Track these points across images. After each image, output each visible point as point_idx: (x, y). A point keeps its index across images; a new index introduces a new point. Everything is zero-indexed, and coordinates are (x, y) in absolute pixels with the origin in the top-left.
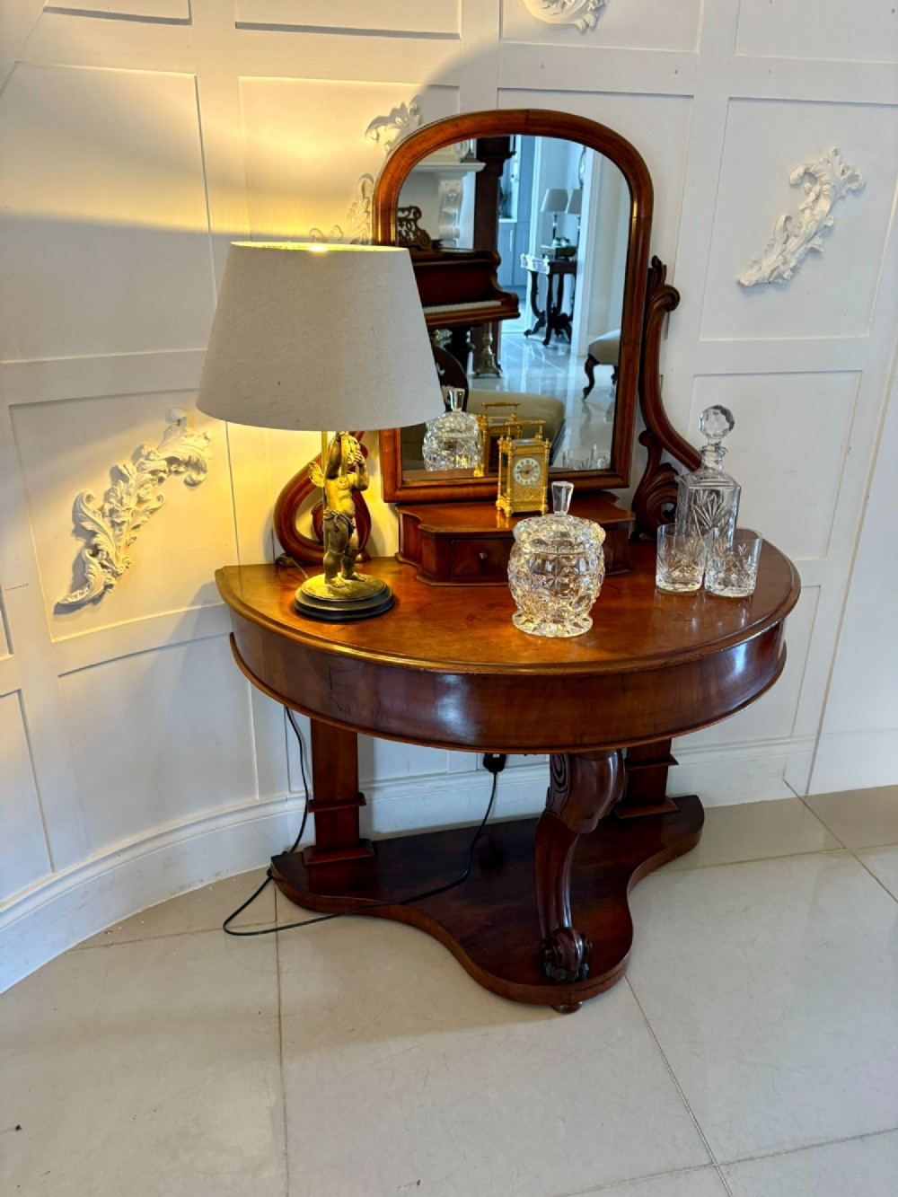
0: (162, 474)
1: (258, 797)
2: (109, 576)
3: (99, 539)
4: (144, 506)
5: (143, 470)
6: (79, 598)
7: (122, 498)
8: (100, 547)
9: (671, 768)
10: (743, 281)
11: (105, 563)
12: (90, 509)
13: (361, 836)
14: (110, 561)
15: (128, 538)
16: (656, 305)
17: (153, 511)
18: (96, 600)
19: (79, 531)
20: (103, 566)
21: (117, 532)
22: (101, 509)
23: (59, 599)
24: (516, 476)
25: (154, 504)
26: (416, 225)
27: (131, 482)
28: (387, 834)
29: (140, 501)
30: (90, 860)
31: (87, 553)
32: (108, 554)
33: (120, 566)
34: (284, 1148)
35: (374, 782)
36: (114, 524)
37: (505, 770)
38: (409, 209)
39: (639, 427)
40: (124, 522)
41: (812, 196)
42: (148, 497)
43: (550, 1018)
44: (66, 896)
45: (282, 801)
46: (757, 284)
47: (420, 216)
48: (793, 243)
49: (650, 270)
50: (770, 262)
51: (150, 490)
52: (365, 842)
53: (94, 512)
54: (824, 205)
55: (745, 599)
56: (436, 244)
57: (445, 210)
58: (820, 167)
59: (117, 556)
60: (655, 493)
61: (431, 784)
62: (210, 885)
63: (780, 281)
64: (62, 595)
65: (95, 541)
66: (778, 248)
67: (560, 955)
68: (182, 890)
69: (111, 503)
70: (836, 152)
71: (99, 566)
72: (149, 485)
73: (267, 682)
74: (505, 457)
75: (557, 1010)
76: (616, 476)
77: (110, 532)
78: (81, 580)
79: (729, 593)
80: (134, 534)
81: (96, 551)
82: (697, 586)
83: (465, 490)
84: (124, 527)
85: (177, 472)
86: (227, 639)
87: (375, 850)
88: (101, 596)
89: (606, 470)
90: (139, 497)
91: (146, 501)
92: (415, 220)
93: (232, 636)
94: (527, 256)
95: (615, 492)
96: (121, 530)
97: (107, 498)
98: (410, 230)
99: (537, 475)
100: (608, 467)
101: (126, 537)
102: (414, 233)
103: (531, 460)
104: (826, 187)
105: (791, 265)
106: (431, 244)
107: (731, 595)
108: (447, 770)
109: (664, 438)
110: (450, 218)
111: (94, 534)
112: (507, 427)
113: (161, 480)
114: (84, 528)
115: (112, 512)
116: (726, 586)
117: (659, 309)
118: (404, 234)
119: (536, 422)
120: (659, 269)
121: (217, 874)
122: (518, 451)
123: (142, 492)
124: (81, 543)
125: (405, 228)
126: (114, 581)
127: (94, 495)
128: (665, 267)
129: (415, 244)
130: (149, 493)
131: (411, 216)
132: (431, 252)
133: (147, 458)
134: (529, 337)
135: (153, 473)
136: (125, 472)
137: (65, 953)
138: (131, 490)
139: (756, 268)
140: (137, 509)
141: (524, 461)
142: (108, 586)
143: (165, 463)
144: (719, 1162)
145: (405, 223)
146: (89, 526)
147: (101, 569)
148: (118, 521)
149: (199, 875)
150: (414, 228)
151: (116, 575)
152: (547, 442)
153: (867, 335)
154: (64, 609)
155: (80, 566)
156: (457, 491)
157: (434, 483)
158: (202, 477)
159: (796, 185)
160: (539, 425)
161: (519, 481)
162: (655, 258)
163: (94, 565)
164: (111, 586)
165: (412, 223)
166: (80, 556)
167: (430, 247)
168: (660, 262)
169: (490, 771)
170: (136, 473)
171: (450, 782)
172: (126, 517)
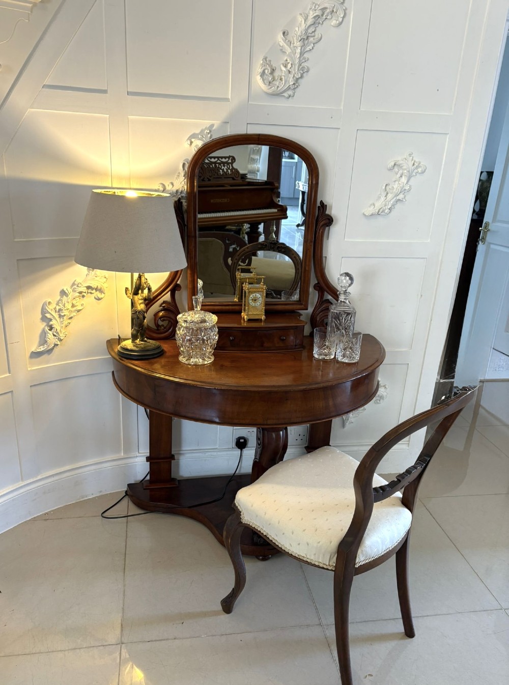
0: (84, 294)
1: (122, 454)
2: (57, 340)
3: (53, 322)
4: (75, 308)
5: (75, 291)
6: (42, 349)
7: (65, 304)
8: (53, 326)
10: (365, 213)
11: (55, 334)
12: (50, 308)
13: (172, 477)
14: (58, 333)
15: (66, 323)
16: (321, 224)
17: (79, 311)
18: (49, 351)
19: (44, 318)
20: (54, 335)
21: (61, 320)
22: (55, 308)
23: (33, 349)
24: (250, 302)
25: (79, 308)
26: (232, 166)
27: (69, 296)
28: (186, 477)
29: (73, 306)
30: (39, 477)
31: (47, 329)
32: (57, 330)
33: (62, 336)
34: (122, 606)
35: (180, 450)
36: (60, 316)
37: (246, 449)
38: (229, 157)
39: (313, 281)
40: (65, 315)
41: (399, 175)
42: (76, 304)
44: (27, 493)
45: (135, 457)
46: (372, 215)
47: (235, 161)
48: (390, 196)
49: (319, 207)
50: (378, 205)
51: (78, 301)
52: (174, 480)
53: (52, 310)
54: (404, 180)
55: (354, 364)
56: (244, 176)
57: (251, 156)
58: (402, 162)
59: (61, 331)
60: (321, 313)
61: (209, 453)
62: (97, 497)
63: (384, 214)
64: (34, 348)
65: (51, 323)
66: (383, 198)
68: (83, 498)
69: (59, 306)
70: (410, 155)
71: (52, 335)
72: (78, 299)
73: (127, 393)
74: (245, 292)
75: (259, 559)
76: (301, 304)
77: (58, 319)
78: (43, 340)
79: (346, 360)
80: (69, 321)
81: (51, 328)
82: (332, 357)
83: (227, 307)
84: (65, 318)
85: (91, 293)
86: (111, 374)
87: (179, 483)
88: (52, 349)
89: (297, 301)
90: (73, 304)
91: (76, 306)
92: (232, 163)
93: (113, 372)
94: (300, 182)
95: (301, 312)
96: (63, 319)
97: (57, 304)
98: (229, 169)
99: (260, 302)
100: (298, 300)
101: (66, 322)
102: (231, 170)
103: (257, 294)
104: (405, 171)
105: (389, 207)
106: (240, 176)
107: (347, 361)
108: (217, 447)
109: (325, 288)
110: (254, 161)
111: (51, 320)
112: (246, 278)
113: (83, 296)
114: (46, 317)
115: (60, 310)
116: (344, 357)
117: (323, 225)
118: (225, 170)
119: (260, 277)
120: (323, 206)
121: (101, 492)
122: (251, 290)
123: (74, 302)
124: (45, 324)
125: (226, 167)
126: (59, 343)
127: (52, 302)
128: (326, 205)
129: (230, 176)
130: (79, 303)
131: (230, 161)
132: (239, 181)
133: (78, 286)
134: (299, 228)
135: (80, 293)
136: (67, 292)
137: (25, 522)
138: (69, 300)
139: (372, 207)
140: (71, 309)
141: (254, 294)
142: (56, 345)
143: (85, 288)
144: (324, 624)
145: (226, 165)
146: (48, 316)
147: (53, 337)
148: (62, 314)
149: (92, 491)
150: (231, 168)
151: (61, 340)
152: (265, 286)
153: (429, 241)
154: (36, 355)
155: (43, 334)
156: (224, 308)
157: (213, 303)
158: (102, 296)
159: (391, 169)
160: (261, 278)
161: (251, 304)
162: (322, 202)
163: (50, 335)
164: (57, 345)
165: (230, 165)
166: (44, 330)
167: (239, 178)
168: (323, 204)
169: (239, 448)
170: (72, 293)
171: (218, 453)
172: (65, 312)
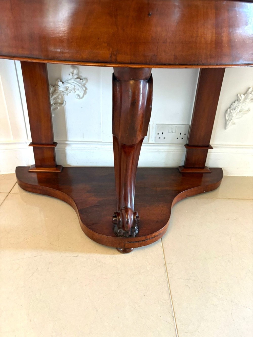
9: (210, 150)
13: (57, 164)
28: (73, 166)
43: (114, 254)
52: (59, 166)
67: (120, 221)
75: (119, 251)
87: (62, 169)
